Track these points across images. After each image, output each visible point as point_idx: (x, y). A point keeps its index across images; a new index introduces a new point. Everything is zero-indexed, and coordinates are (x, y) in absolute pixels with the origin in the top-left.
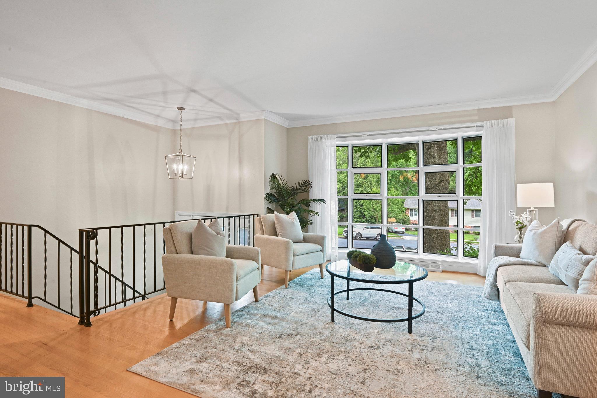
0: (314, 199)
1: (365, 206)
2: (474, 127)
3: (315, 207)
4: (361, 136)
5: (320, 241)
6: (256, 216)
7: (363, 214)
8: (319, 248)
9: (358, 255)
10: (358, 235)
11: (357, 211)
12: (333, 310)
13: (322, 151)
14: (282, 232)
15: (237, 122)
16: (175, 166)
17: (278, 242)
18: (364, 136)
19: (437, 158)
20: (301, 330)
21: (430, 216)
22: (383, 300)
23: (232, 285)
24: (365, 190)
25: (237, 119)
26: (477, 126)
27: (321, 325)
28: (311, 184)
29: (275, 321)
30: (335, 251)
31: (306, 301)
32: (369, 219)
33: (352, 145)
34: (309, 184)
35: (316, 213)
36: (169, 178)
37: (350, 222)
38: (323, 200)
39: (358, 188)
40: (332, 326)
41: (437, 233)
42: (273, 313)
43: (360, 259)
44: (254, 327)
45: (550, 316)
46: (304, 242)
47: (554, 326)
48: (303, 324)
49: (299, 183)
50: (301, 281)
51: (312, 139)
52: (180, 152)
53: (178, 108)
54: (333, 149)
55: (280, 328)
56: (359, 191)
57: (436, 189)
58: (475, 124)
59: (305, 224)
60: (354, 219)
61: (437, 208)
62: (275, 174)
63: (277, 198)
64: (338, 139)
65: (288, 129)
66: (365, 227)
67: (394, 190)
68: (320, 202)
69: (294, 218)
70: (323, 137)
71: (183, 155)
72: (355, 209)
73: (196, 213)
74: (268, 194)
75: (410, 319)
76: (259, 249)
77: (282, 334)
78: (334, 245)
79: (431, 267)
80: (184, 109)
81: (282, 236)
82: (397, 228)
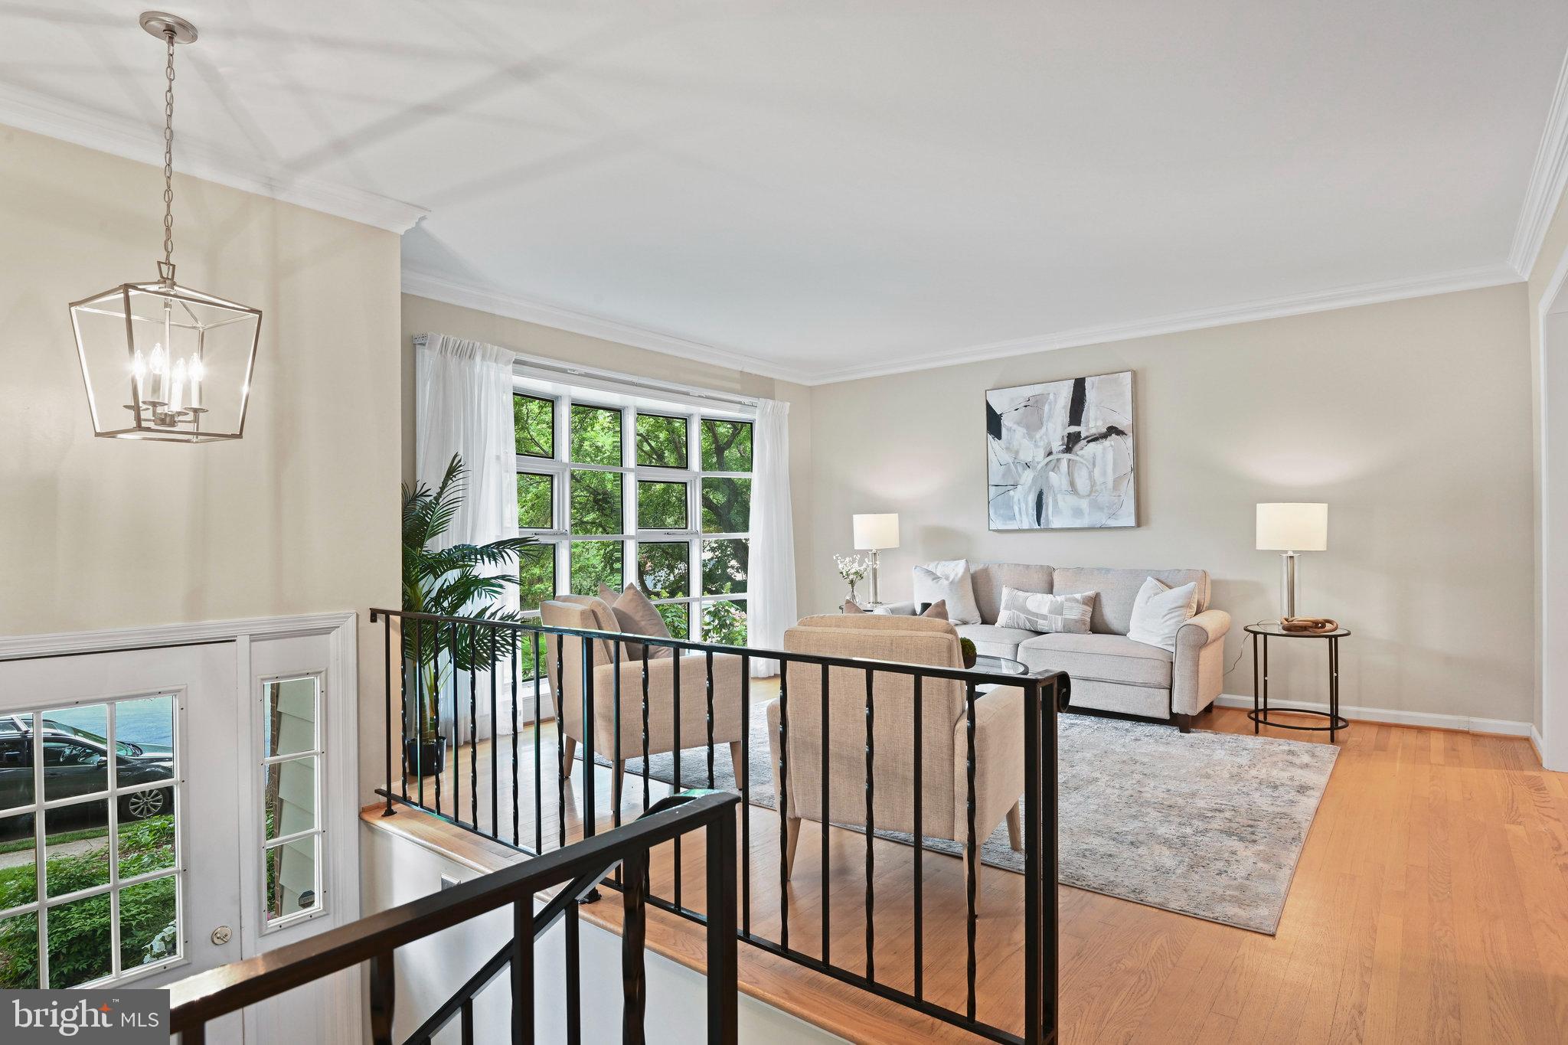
13: (475, 393)
28: (427, 493)
34: (422, 495)
36: (97, 435)
64: (519, 367)
70: (479, 348)
72: (576, 562)
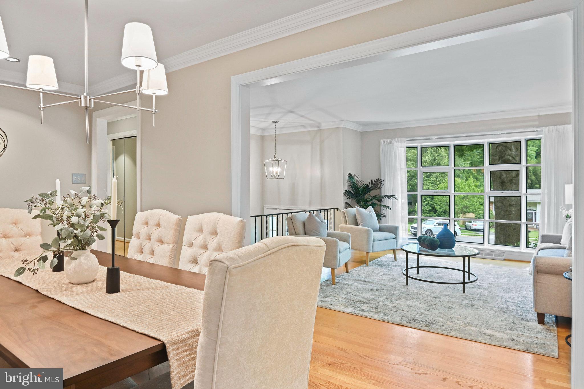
0: (386, 195)
1: (436, 199)
2: (534, 131)
3: (387, 202)
4: (429, 139)
5: (394, 230)
6: (336, 210)
7: (433, 208)
8: (393, 236)
9: (426, 239)
10: (428, 232)
11: (427, 204)
12: (407, 277)
13: (394, 153)
14: (362, 223)
15: (318, 130)
16: (271, 169)
17: (361, 230)
18: (433, 139)
19: (514, 150)
20: (384, 288)
21: (506, 211)
22: (446, 275)
23: (337, 256)
24: (436, 180)
25: (318, 127)
26: (537, 131)
27: (398, 287)
29: (365, 283)
30: (405, 241)
31: (385, 274)
32: (442, 214)
33: (421, 146)
34: (382, 182)
35: (389, 207)
36: (268, 179)
37: (419, 215)
38: (395, 196)
39: (428, 177)
40: (407, 287)
41: (514, 229)
42: (363, 279)
43: (427, 241)
44: (351, 285)
45: (539, 268)
46: (380, 231)
47: (543, 274)
48: (385, 285)
49: (372, 181)
50: (378, 262)
51: (384, 142)
52: (275, 158)
53: (273, 122)
54: (404, 150)
55: (370, 286)
56: (429, 181)
57: (513, 182)
58: (535, 129)
59: (379, 216)
60: (424, 214)
61: (514, 203)
62: (352, 174)
63: (354, 194)
64: (408, 142)
65: (361, 132)
66: (437, 224)
67: (472, 180)
68: (392, 197)
69: (372, 212)
70: (394, 140)
71: (278, 160)
72: (424, 202)
73: (282, 207)
74: (346, 191)
75: (464, 283)
76: (350, 234)
77: (372, 289)
78: (404, 236)
79: (494, 256)
80: (278, 122)
81: (362, 226)
82: (476, 225)
